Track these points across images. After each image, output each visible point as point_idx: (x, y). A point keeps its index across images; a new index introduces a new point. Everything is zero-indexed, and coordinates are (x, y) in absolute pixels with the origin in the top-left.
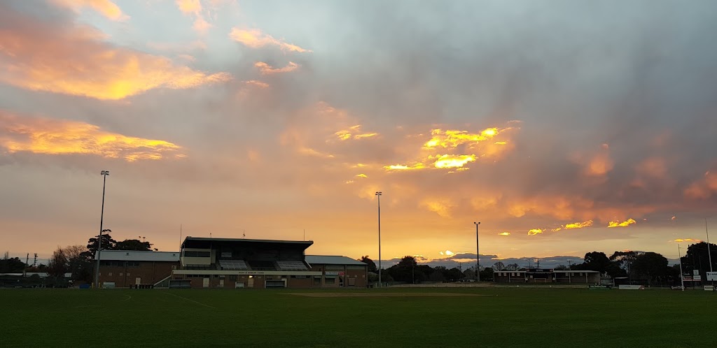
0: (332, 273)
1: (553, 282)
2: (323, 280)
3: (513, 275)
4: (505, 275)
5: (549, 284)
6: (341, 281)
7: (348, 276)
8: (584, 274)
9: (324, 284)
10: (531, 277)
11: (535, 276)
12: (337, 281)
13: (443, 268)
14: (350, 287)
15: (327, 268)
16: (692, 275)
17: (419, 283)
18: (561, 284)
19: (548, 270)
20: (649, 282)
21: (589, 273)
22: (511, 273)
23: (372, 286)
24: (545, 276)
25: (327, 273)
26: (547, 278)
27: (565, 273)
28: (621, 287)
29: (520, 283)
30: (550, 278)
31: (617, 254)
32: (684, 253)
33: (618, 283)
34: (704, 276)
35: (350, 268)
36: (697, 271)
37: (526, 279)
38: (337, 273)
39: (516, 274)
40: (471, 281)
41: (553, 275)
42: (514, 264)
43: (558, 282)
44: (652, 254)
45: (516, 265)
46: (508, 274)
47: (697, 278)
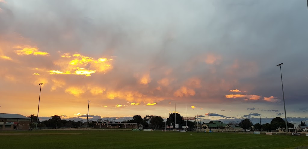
0: (10, 123)
1: (119, 128)
2: (4, 126)
3: (102, 124)
4: (99, 124)
5: (117, 128)
6: (15, 127)
7: (19, 124)
8: (131, 124)
9: (4, 128)
10: (110, 125)
11: (112, 125)
12: (12, 127)
13: (73, 121)
14: (19, 130)
15: (7, 120)
16: (170, 125)
17: (59, 128)
18: (122, 129)
19: (117, 123)
20: (156, 128)
21: (134, 124)
22: (101, 124)
23: (31, 130)
24: (116, 125)
25: (7, 123)
26: (116, 126)
27: (129, 124)
28: (145, 130)
29: (105, 128)
30: (118, 126)
31: (147, 116)
32: (168, 117)
33: (144, 128)
34: (174, 126)
35: (20, 120)
36: (172, 124)
37: (108, 126)
38: (13, 123)
39: (104, 124)
40: (85, 127)
41: (119, 124)
42: (107, 120)
43: (121, 128)
44: (157, 117)
45: (108, 120)
46: (100, 124)
47: (172, 127)
